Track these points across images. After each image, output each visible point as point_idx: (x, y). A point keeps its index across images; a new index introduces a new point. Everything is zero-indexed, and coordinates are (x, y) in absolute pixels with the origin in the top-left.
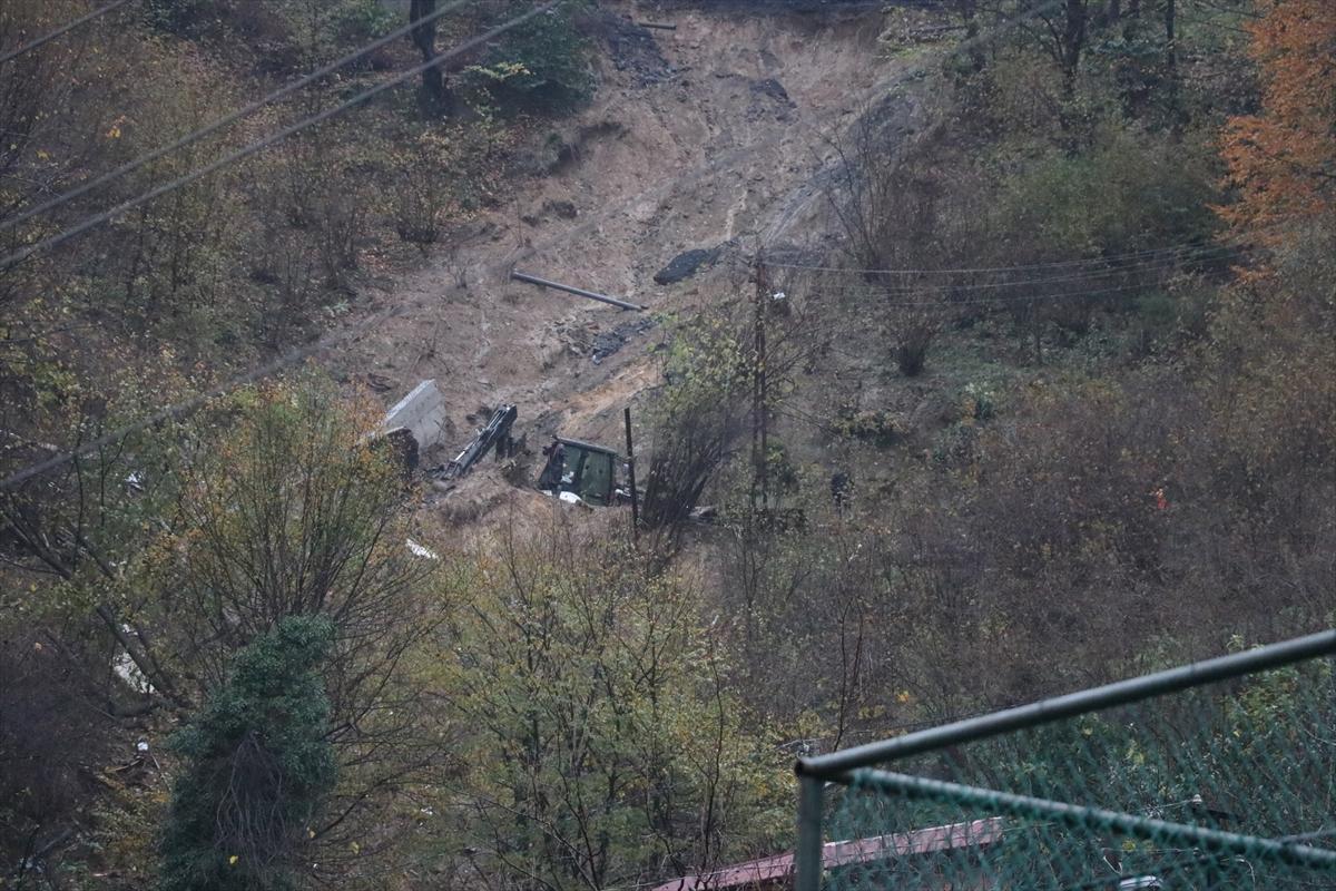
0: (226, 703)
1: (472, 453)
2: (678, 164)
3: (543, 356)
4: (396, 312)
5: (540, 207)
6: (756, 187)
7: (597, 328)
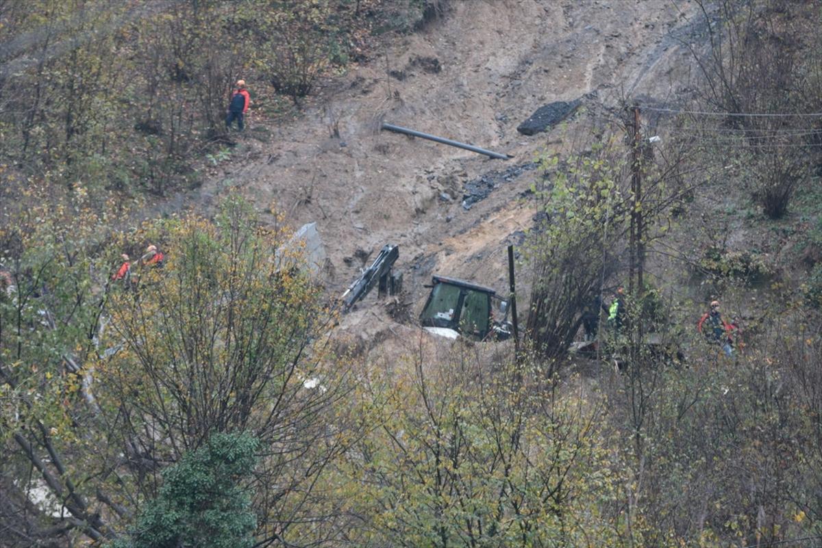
0: (158, 516)
1: (357, 290)
2: (538, 22)
3: (415, 202)
4: (273, 160)
5: (406, 62)
6: (614, 43)
7: (465, 175)
